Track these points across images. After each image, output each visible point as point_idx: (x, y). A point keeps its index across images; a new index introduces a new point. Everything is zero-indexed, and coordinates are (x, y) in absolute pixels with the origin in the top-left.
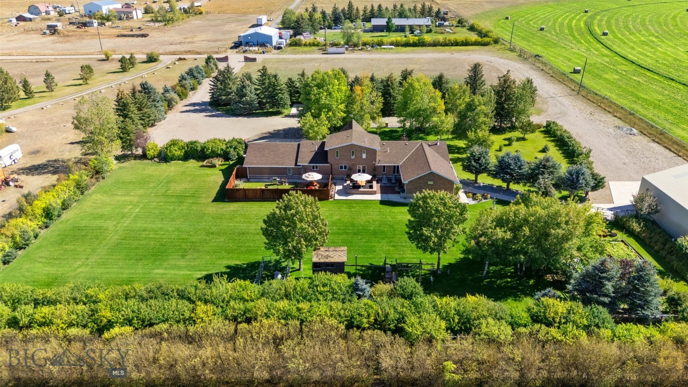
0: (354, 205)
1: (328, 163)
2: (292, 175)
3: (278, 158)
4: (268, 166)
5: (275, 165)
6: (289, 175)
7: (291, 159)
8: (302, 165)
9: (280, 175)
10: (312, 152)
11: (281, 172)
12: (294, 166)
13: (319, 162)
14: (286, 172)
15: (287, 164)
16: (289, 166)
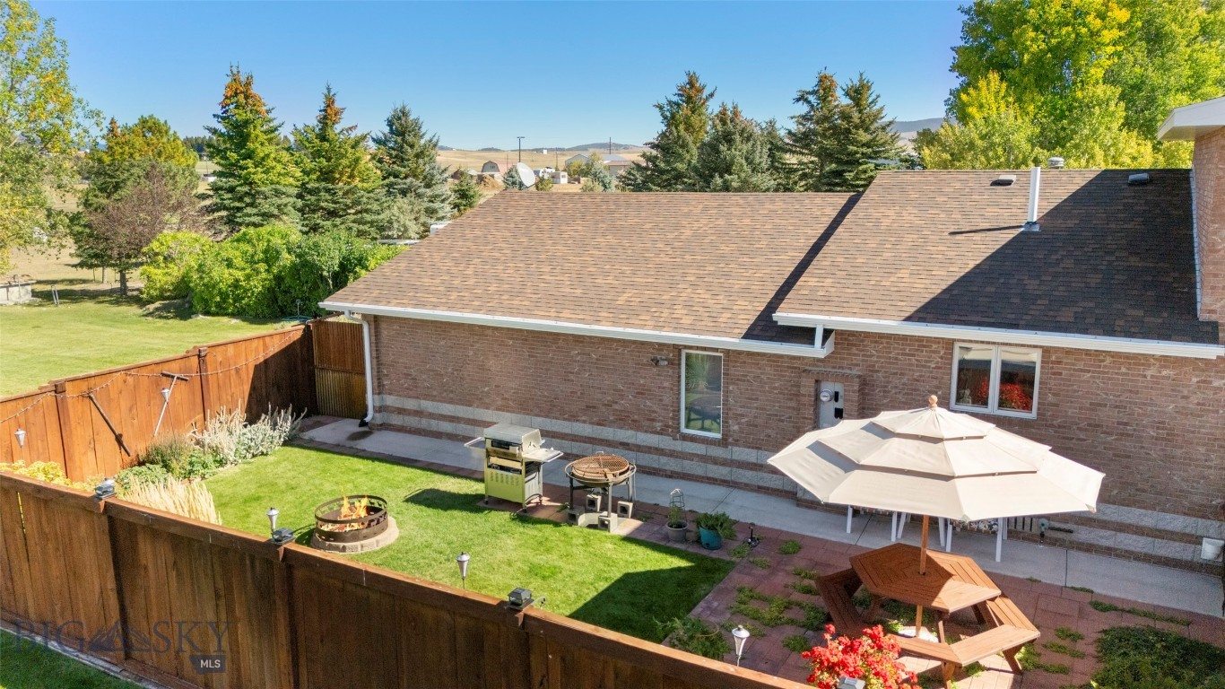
1: (1197, 334)
2: (723, 443)
3: (627, 269)
4: (504, 314)
5: (566, 314)
6: (685, 438)
7: (738, 285)
8: (827, 333)
9: (611, 424)
10: (977, 237)
11: (622, 397)
12: (734, 342)
13: (1067, 315)
14: (667, 400)
15: (680, 311)
16: (686, 330)
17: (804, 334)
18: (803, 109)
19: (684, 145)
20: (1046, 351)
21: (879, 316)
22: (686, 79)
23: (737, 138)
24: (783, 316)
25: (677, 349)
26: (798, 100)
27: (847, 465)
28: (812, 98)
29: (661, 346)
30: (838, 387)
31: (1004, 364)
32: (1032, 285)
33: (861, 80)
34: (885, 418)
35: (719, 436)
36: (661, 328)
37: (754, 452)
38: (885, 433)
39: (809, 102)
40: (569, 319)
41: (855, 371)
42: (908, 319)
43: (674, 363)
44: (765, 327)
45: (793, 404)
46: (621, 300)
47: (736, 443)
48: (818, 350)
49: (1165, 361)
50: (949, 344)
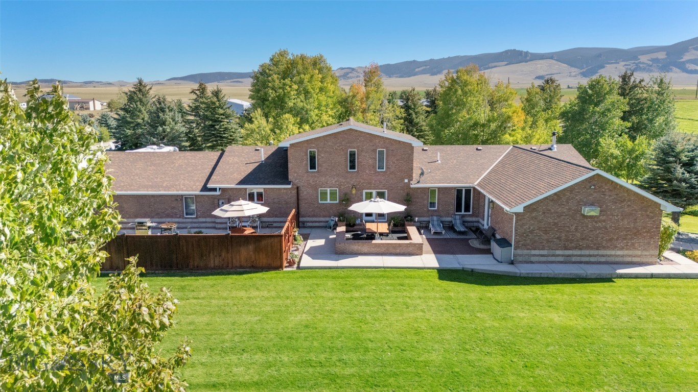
0: (360, 282)
1: (289, 183)
2: (196, 218)
3: (163, 176)
4: (130, 191)
5: (150, 189)
6: (186, 218)
7: (195, 179)
8: (220, 189)
9: (164, 217)
10: (251, 165)
11: (167, 210)
12: (198, 193)
13: (267, 182)
14: (180, 209)
15: (182, 187)
16: (185, 191)
17: (215, 190)
18: (195, 97)
19: (140, 111)
20: (264, 189)
21: (230, 184)
22: (137, 81)
23: (167, 110)
24: (209, 186)
25: (182, 196)
26: (191, 93)
27: (226, 211)
28: (197, 92)
29: (178, 196)
30: (223, 201)
31: (257, 192)
32: (261, 176)
33: (218, 88)
34: (232, 203)
35: (195, 216)
36: (178, 191)
37: (204, 219)
38: (233, 205)
39: (196, 94)
40: (151, 191)
41: (227, 197)
42: (237, 184)
43: (182, 200)
44: (205, 188)
45: (213, 206)
46: (164, 185)
47: (200, 217)
48: (218, 193)
49: (284, 189)
50: (246, 189)
